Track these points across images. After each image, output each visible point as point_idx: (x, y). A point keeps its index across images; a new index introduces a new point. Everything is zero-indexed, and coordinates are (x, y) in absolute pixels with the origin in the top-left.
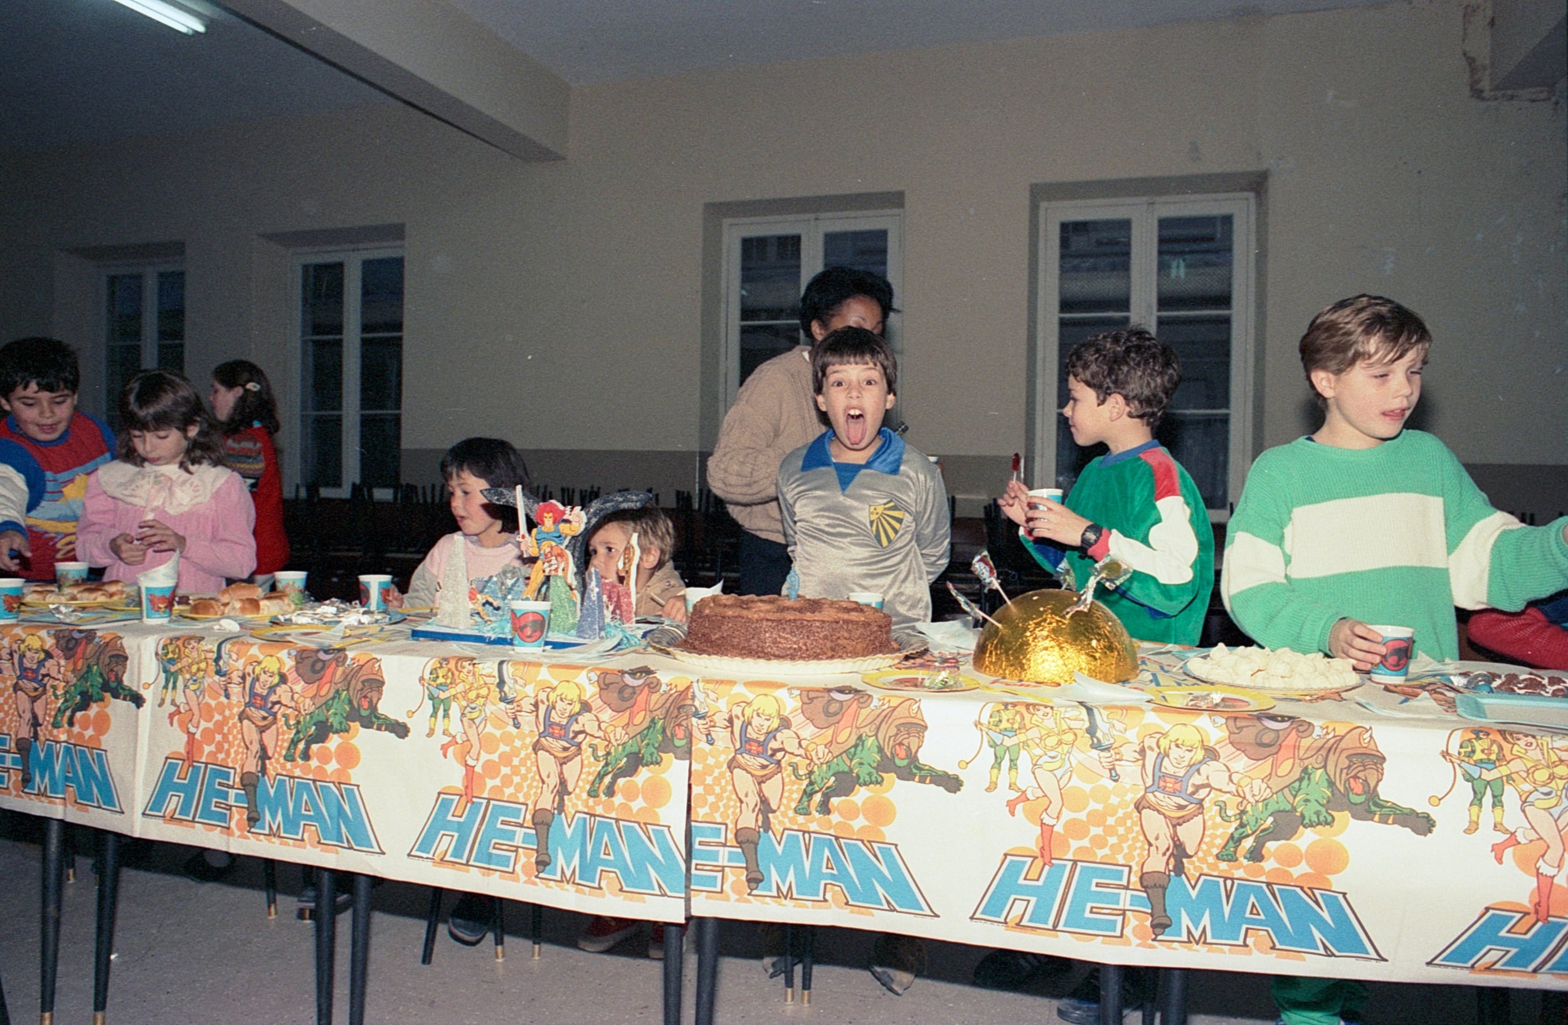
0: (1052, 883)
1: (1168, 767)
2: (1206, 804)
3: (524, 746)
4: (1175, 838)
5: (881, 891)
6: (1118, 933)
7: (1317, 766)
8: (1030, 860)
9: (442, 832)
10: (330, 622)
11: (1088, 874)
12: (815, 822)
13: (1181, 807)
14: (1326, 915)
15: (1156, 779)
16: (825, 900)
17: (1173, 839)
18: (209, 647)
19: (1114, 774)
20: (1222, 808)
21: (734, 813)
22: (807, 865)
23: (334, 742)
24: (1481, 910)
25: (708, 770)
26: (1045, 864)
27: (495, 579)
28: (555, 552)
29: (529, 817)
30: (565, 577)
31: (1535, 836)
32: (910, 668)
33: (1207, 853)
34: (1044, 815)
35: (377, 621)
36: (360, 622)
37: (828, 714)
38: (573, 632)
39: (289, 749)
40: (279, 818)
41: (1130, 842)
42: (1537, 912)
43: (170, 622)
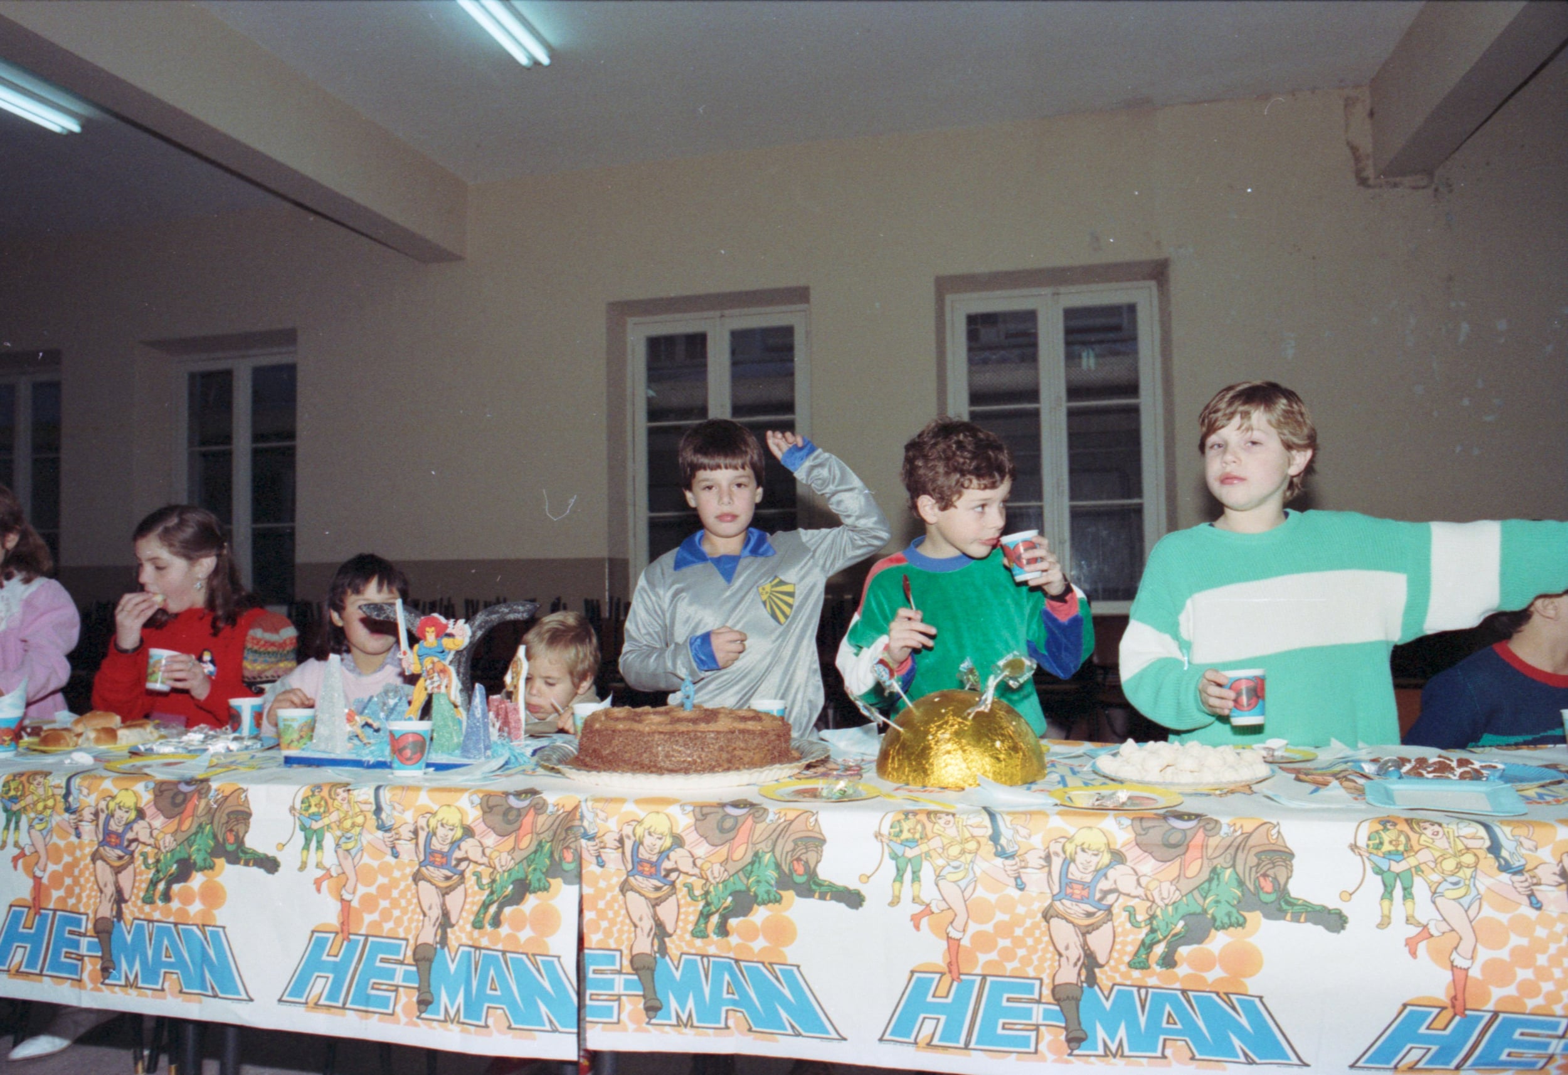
0: (962, 999)
1: (1075, 873)
2: (1115, 910)
3: (404, 877)
4: (1085, 946)
5: (784, 1015)
6: (1032, 1049)
7: (1225, 865)
8: (937, 976)
9: (316, 974)
10: (195, 751)
11: (998, 989)
12: (713, 945)
13: (1089, 915)
14: (1244, 1021)
15: (1063, 885)
16: (727, 1027)
17: (1083, 948)
18: (57, 782)
19: (1019, 882)
20: (1131, 913)
21: (628, 939)
22: (707, 990)
23: (197, 880)
24: (1399, 1007)
25: (600, 894)
26: (953, 980)
27: (375, 699)
28: (439, 667)
29: (410, 953)
30: (448, 695)
31: (1446, 928)
32: (811, 778)
33: (1119, 961)
34: (950, 929)
35: (247, 748)
36: (229, 750)
37: (722, 830)
38: (458, 752)
39: (147, 890)
40: (137, 966)
41: (1040, 954)
42: (1453, 1006)
43: (16, 755)
